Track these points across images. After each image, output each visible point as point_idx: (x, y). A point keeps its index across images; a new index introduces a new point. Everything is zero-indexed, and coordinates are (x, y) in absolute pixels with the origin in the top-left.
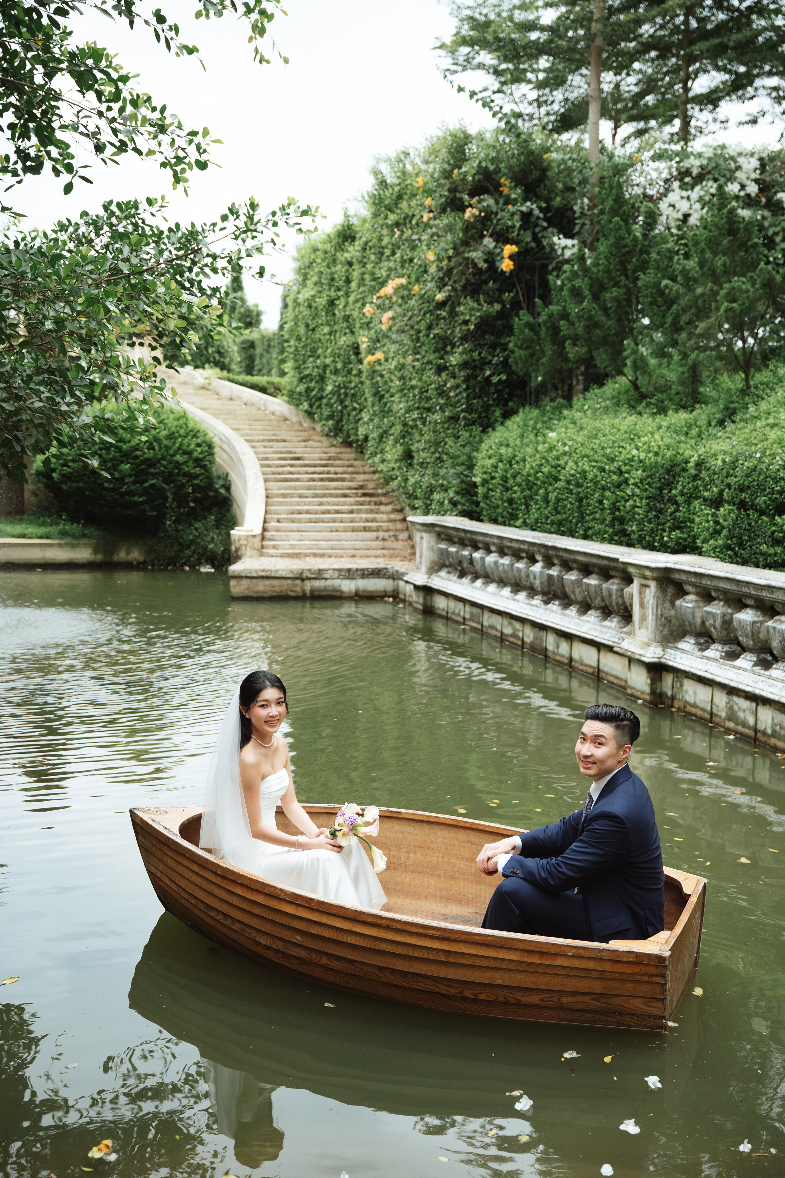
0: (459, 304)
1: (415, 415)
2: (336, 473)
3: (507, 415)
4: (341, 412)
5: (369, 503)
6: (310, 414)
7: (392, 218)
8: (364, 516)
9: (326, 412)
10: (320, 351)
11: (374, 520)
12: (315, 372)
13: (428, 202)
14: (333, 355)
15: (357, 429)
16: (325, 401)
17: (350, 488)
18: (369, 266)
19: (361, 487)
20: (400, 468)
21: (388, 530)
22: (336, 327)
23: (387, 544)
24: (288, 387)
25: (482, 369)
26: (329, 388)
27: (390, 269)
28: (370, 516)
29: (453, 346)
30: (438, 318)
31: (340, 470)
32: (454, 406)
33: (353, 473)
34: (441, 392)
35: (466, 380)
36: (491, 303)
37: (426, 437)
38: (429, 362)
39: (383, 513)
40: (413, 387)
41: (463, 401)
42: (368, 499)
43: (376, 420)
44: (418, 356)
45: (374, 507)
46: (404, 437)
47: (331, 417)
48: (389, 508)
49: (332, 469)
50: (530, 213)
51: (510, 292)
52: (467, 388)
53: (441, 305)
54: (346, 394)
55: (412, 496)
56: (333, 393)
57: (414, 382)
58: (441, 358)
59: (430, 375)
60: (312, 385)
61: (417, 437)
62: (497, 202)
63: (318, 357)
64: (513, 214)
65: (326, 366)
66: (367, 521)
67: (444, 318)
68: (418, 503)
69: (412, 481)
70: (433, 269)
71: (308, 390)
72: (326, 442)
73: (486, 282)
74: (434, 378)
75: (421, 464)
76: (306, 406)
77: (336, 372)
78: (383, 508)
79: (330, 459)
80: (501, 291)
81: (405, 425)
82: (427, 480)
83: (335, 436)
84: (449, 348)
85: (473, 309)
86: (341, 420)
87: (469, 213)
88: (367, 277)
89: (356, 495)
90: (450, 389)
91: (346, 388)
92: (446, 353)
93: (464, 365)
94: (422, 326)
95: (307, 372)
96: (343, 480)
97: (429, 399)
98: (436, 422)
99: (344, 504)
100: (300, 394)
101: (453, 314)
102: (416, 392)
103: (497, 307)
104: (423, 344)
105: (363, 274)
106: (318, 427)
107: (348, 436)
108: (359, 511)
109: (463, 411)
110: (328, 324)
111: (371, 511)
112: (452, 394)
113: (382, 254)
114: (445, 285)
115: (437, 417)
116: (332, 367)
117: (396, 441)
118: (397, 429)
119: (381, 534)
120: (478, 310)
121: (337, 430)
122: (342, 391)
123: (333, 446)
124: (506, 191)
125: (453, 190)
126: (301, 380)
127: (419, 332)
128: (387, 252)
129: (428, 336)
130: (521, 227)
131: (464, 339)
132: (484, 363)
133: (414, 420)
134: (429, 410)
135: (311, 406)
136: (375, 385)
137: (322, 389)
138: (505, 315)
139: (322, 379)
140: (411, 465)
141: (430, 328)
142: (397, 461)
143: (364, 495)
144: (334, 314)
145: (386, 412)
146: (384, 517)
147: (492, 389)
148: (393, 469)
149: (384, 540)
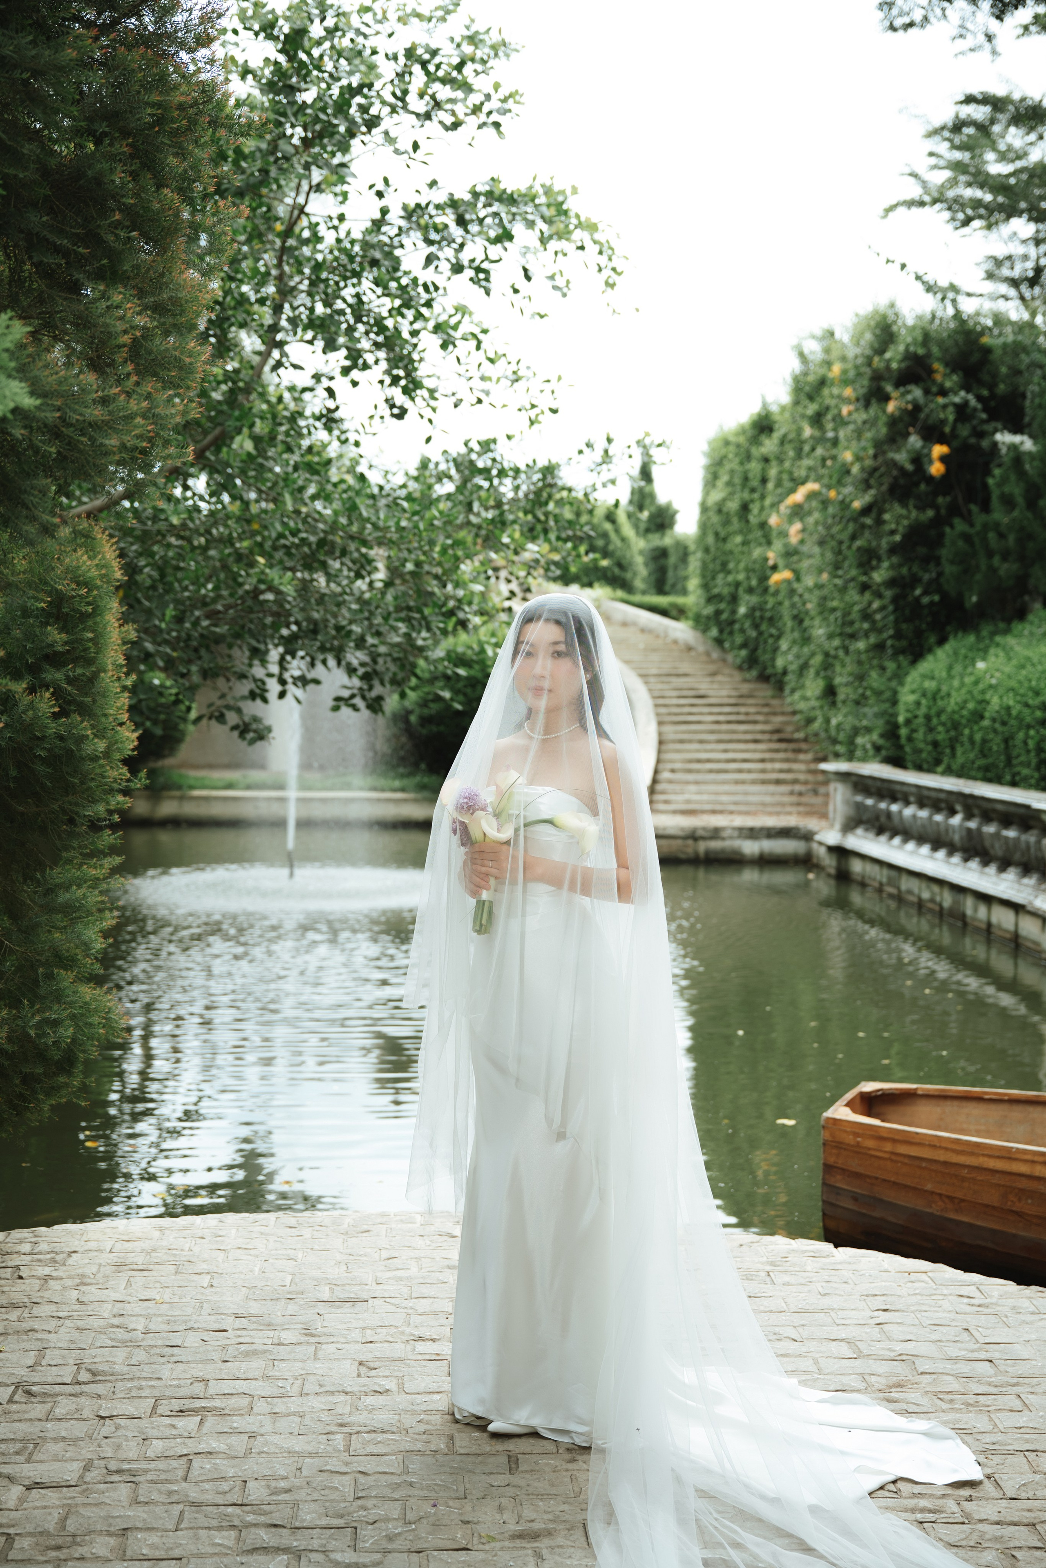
0: (885, 511)
1: (836, 642)
2: (747, 714)
3: (942, 641)
4: (757, 639)
5: (786, 750)
6: (719, 642)
7: (812, 409)
8: (778, 766)
9: (739, 639)
10: (731, 566)
11: (789, 771)
12: (726, 591)
13: (848, 392)
14: (748, 570)
15: (773, 659)
16: (737, 626)
17: (763, 732)
18: (787, 464)
19: (778, 731)
20: (822, 707)
21: (806, 783)
22: (751, 537)
23: (804, 799)
24: (695, 609)
25: (913, 588)
26: (742, 610)
27: (810, 469)
28: (785, 766)
29: (879, 559)
30: (863, 526)
31: (752, 710)
32: (880, 631)
33: (767, 714)
34: (866, 615)
35: (895, 600)
36: (921, 508)
37: (849, 668)
38: (853, 579)
39: (802, 762)
40: (834, 610)
41: (891, 625)
42: (783, 746)
43: (795, 650)
44: (840, 572)
45: (790, 755)
46: (825, 669)
47: (744, 646)
48: (809, 756)
49: (743, 710)
50: (966, 403)
51: (944, 495)
52: (895, 611)
53: (866, 511)
54: (762, 618)
55: (835, 741)
56: (746, 616)
57: (835, 604)
58: (865, 574)
59: (853, 595)
60: (722, 606)
61: (838, 668)
62: (927, 392)
63: (729, 572)
64: (945, 407)
65: (737, 584)
66: (781, 771)
67: (870, 527)
68: (840, 749)
69: (834, 722)
70: (855, 469)
71: (718, 613)
72: (738, 676)
73: (917, 484)
74: (857, 598)
75: (844, 702)
76: (714, 632)
77: (750, 590)
78: (802, 756)
79: (741, 696)
80: (935, 494)
81: (827, 654)
82: (850, 722)
83: (750, 668)
84: (874, 563)
85: (901, 516)
86: (755, 650)
87: (891, 407)
88: (785, 477)
89: (770, 741)
90: (876, 611)
91: (761, 609)
92: (873, 569)
93: (891, 583)
94: (845, 536)
95: (716, 591)
96: (755, 722)
97: (852, 623)
98: (859, 652)
99: (755, 751)
100: (708, 618)
101: (879, 522)
102: (839, 614)
103: (930, 513)
104: (845, 558)
105: (780, 472)
106: (730, 658)
107: (765, 668)
108: (772, 760)
109: (891, 637)
110: (741, 532)
111: (787, 760)
112: (878, 617)
113: (801, 449)
114: (869, 487)
115: (861, 645)
116: (745, 585)
117: (817, 674)
118: (818, 660)
119: (797, 788)
120: (907, 518)
121: (752, 661)
122: (758, 614)
123: (745, 681)
124: (938, 378)
125: (877, 377)
126: (710, 600)
127: (841, 543)
128: (807, 448)
129: (849, 547)
130: (956, 421)
131: (893, 550)
132: (915, 580)
133: (836, 649)
134: (853, 636)
135: (721, 631)
136: (793, 605)
137: (734, 612)
138: (938, 522)
139: (734, 599)
140: (834, 704)
141: (853, 537)
142: (818, 698)
143: (780, 741)
144: (747, 521)
145: (806, 640)
146: (802, 767)
147: (926, 611)
148: (814, 708)
149: (800, 794)
